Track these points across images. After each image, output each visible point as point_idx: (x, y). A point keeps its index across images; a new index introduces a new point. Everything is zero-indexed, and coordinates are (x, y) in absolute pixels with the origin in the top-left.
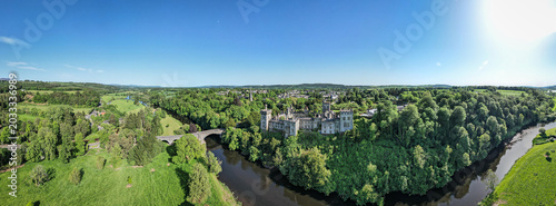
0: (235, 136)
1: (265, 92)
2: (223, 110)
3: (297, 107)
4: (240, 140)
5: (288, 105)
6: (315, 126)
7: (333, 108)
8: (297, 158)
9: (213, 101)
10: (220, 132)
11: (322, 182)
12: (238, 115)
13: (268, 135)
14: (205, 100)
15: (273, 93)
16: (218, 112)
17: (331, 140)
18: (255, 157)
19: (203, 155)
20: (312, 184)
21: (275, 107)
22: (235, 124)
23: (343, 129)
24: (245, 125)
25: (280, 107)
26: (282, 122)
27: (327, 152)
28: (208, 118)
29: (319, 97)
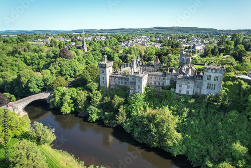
0: (67, 97)
1: (103, 39)
2: (47, 67)
3: (146, 58)
4: (75, 101)
5: (133, 56)
6: (167, 83)
7: (195, 62)
8: (143, 117)
9: (28, 55)
10: (45, 96)
11: (170, 143)
12: (68, 71)
13: (109, 92)
14: (12, 53)
15: (114, 40)
16: (38, 70)
17: (186, 102)
18: (95, 117)
19: (27, 128)
20: (159, 143)
21: (117, 58)
22: (66, 83)
23: (204, 91)
24: (80, 83)
25: (124, 59)
26: (125, 77)
27: (180, 114)
28: (24, 80)
29: (175, 46)
